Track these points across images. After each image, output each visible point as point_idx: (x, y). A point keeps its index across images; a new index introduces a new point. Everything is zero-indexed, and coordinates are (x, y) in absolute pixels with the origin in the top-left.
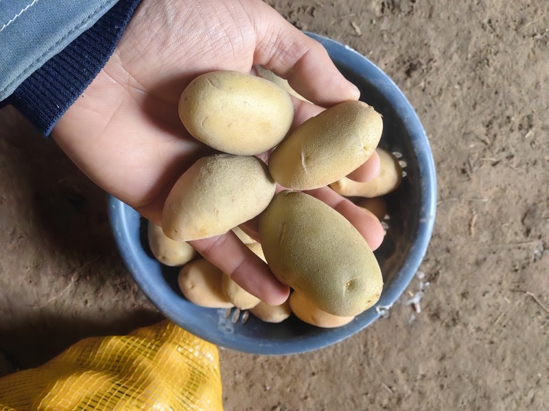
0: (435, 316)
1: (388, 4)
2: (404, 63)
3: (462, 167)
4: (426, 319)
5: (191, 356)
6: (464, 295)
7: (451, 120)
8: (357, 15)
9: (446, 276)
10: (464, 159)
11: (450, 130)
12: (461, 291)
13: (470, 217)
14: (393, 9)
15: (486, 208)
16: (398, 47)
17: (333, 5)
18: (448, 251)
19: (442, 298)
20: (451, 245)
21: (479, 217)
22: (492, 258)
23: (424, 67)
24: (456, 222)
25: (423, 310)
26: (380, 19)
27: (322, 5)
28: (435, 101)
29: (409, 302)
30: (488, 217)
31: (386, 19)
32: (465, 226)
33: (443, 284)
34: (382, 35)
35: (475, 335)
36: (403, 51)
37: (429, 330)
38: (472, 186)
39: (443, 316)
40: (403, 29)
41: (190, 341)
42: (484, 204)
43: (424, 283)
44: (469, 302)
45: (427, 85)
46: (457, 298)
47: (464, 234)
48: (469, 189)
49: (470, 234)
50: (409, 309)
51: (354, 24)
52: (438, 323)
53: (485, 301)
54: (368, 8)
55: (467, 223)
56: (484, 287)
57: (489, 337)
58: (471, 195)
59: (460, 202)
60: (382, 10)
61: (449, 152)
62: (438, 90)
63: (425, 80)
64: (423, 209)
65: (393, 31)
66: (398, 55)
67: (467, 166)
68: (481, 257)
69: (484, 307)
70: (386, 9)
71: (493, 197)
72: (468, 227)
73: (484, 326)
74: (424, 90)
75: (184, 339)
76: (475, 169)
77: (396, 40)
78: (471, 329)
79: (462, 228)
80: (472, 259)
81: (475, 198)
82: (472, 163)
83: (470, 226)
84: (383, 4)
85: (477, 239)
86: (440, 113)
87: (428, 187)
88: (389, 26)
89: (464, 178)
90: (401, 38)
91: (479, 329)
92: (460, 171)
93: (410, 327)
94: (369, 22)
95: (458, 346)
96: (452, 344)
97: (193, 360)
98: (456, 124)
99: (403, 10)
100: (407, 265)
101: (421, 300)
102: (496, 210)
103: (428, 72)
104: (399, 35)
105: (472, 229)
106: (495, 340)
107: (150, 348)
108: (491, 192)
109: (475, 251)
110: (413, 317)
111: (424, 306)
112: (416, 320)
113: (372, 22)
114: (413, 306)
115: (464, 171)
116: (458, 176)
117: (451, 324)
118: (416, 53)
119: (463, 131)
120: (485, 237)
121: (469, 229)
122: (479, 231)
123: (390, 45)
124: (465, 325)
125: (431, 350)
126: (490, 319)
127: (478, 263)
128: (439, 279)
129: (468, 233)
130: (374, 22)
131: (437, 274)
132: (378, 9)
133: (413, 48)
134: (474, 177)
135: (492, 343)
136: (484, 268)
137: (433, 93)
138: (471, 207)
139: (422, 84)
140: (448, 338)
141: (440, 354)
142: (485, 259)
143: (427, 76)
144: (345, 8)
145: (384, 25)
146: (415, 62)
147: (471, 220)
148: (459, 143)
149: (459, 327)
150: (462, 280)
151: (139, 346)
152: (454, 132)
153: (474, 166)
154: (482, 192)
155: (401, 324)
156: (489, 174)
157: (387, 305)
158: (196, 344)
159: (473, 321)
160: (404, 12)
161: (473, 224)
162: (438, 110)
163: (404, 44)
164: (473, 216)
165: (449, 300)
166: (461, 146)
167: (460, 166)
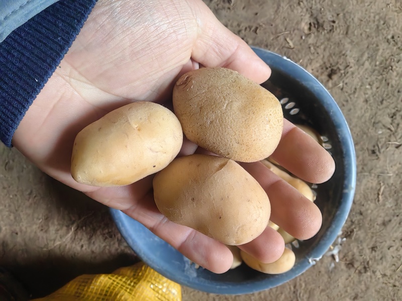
0: (350, 264)
1: (314, 24)
2: (327, 68)
3: (373, 149)
4: (343, 267)
6: (373, 249)
7: (363, 112)
8: (290, 33)
9: (359, 233)
10: (373, 143)
11: (363, 120)
12: (371, 246)
13: (378, 188)
14: (318, 28)
15: (391, 181)
16: (322, 56)
17: (272, 25)
18: (361, 214)
19: (355, 250)
20: (363, 209)
21: (385, 188)
22: (396, 220)
23: (342, 72)
24: (367, 191)
25: (340, 260)
26: (308, 35)
27: (264, 26)
28: (351, 98)
29: (330, 253)
30: (393, 188)
31: (313, 35)
32: (375, 194)
33: (357, 240)
34: (310, 48)
35: (381, 280)
36: (326, 60)
37: (346, 275)
38: (381, 163)
39: (356, 265)
40: (326, 43)
41: (160, 280)
42: (390, 177)
43: (342, 238)
44: (377, 255)
45: (345, 86)
46: (367, 251)
47: (374, 201)
48: (378, 166)
49: (379, 201)
50: (330, 259)
51: (288, 39)
52: (353, 270)
53: (390, 253)
54: (299, 27)
55: (376, 192)
56: (388, 243)
57: (392, 281)
58: (379, 170)
59: (371, 176)
60: (310, 29)
61: (362, 137)
62: (353, 89)
63: (343, 82)
64: (346, 182)
65: (318, 45)
66: (322, 63)
67: (376, 147)
68: (387, 219)
69: (389, 258)
70: (313, 28)
71: (397, 172)
72: (377, 195)
73: (388, 273)
74: (342, 89)
75: (155, 278)
76: (382, 150)
77: (319, 51)
78: (379, 275)
79: (372, 196)
80: (380, 221)
81: (383, 173)
82: (380, 145)
83: (378, 194)
84: (310, 24)
85: (384, 205)
86: (354, 106)
87: (350, 165)
88: (315, 41)
89: (374, 157)
90: (324, 50)
91: (384, 275)
92: (370, 152)
93: (330, 273)
94: (299, 38)
95: (367, 288)
96: (363, 287)
97: (162, 295)
98: (367, 115)
99: (326, 29)
100: (334, 226)
101: (339, 252)
102: (399, 182)
103: (345, 75)
104: (322, 47)
105: (380, 197)
106: (397, 284)
107: (129, 285)
108: (395, 168)
109: (383, 215)
110: (333, 265)
111: (341, 256)
112: (335, 268)
113: (302, 37)
114: (333, 256)
115: (374, 152)
116: (369, 155)
117: (363, 271)
118: (336, 61)
119: (373, 121)
120: (390, 204)
121: (378, 197)
122: (386, 198)
123: (316, 55)
124: (374, 272)
125: (346, 291)
126: (393, 267)
127: (384, 224)
128: (354, 236)
129: (377, 200)
130: (304, 38)
131: (352, 231)
132: (306, 28)
133: (334, 57)
134: (381, 156)
135: (395, 286)
136: (389, 227)
137: (349, 92)
138: (379, 179)
139: (341, 85)
140: (360, 282)
141: (353, 294)
142: (390, 221)
143: (344, 79)
144: (281, 27)
145: (311, 40)
146: (335, 68)
147: (379, 190)
148: (370, 130)
149: (369, 274)
150: (372, 237)
151: (121, 283)
152: (366, 121)
153: (382, 147)
154: (388, 169)
155: (323, 270)
156: (393, 154)
157: (317, 257)
158: (164, 283)
159: (379, 269)
160: (327, 30)
161: (381, 193)
162: (353, 104)
163: (327, 54)
164: (381, 187)
165: (361, 252)
166: (372, 132)
167: (371, 148)
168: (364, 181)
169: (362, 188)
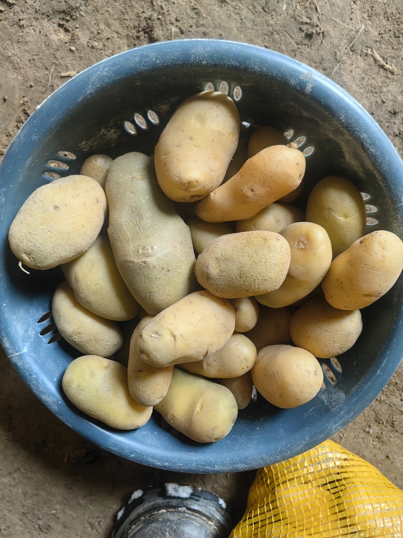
1: (63, 19)
2: (138, 38)
3: (303, 34)
5: (310, 477)
7: (236, 17)
8: (56, 65)
10: (294, 28)
11: (249, 25)
14: (71, 17)
15: (374, 33)
16: (115, 35)
17: (31, 86)
20: (389, 106)
21: (378, 49)
23: (155, 16)
24: (365, 82)
26: (73, 40)
27: (26, 99)
28: (203, 25)
30: (386, 36)
31: (78, 32)
32: (378, 73)
34: (93, 47)
36: (124, 32)
40: (99, 17)
42: (365, 32)
45: (179, 24)
47: (387, 81)
48: (336, 42)
49: (392, 73)
51: (63, 74)
54: (55, 47)
55: (376, 69)
58: (344, 44)
59: (344, 63)
60: (67, 30)
61: (274, 41)
62: (192, 14)
63: (172, 24)
65: (96, 33)
66: (125, 41)
67: (304, 27)
70: (67, 25)
71: (365, 15)
72: (382, 71)
74: (182, 32)
76: (315, 20)
77: (106, 33)
79: (379, 79)
81: (352, 39)
82: (305, 19)
83: (382, 67)
84: (60, 25)
86: (219, 26)
88: (87, 32)
89: (318, 40)
90: (108, 25)
92: (306, 41)
94: (71, 55)
98: (245, 12)
99: (78, 5)
102: (384, 22)
103: (163, 14)
104: (102, 26)
105: (387, 66)
108: (358, 15)
113: (71, 50)
115: (309, 36)
116: (310, 47)
118: (134, 17)
119: (259, 8)
121: (385, 69)
123: (109, 44)
129: (390, 75)
130: (73, 48)
132: (62, 35)
133: (126, 17)
134: (324, 27)
137: (192, 22)
138: (359, 51)
139: (174, 29)
143: (168, 18)
144: (40, 74)
145: (83, 38)
146: (144, 24)
147: (376, 60)
148: (272, 22)
152: (253, 21)
153: (310, 17)
154: (350, 27)
160: (81, 5)
161: (383, 63)
162: (215, 27)
163: (116, 25)
164: (373, 56)
166: (276, 21)
167: (300, 36)
168: (347, 78)
169: (354, 87)
